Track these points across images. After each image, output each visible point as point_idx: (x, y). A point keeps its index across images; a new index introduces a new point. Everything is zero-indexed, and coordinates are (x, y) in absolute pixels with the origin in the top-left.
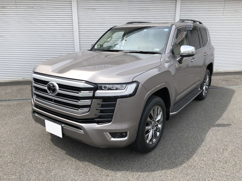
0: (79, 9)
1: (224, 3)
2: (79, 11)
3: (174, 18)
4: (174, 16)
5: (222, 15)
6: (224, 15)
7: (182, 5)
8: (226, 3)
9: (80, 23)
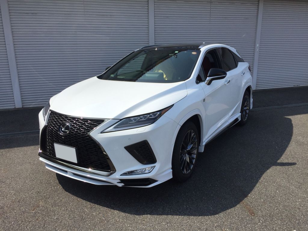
0: (11, 14)
1: (210, 7)
2: (11, 17)
3: (147, 27)
4: (147, 24)
5: (209, 23)
6: (211, 23)
7: (155, 10)
8: (212, 7)
9: (15, 33)
